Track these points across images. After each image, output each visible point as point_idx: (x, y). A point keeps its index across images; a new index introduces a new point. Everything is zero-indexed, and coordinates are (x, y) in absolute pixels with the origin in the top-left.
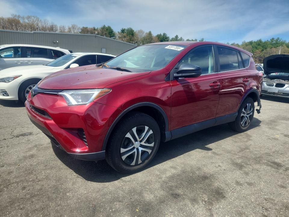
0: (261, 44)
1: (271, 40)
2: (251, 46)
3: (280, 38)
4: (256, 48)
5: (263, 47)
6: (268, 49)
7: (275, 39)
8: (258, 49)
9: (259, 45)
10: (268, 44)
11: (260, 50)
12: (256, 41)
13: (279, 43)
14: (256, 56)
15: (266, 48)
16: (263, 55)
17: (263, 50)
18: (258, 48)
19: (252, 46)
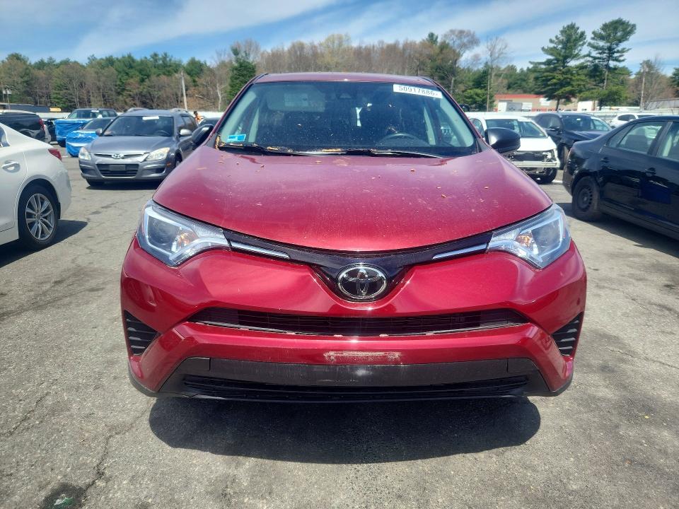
0: (135, 64)
1: (152, 57)
2: (112, 70)
3: (169, 54)
4: (127, 74)
5: (140, 71)
6: (153, 78)
7: (160, 57)
8: (132, 77)
9: (131, 67)
10: (150, 66)
11: (138, 79)
12: (120, 57)
13: (170, 66)
14: (131, 93)
15: (148, 76)
16: (145, 90)
17: (143, 80)
18: (130, 74)
19: (116, 70)
